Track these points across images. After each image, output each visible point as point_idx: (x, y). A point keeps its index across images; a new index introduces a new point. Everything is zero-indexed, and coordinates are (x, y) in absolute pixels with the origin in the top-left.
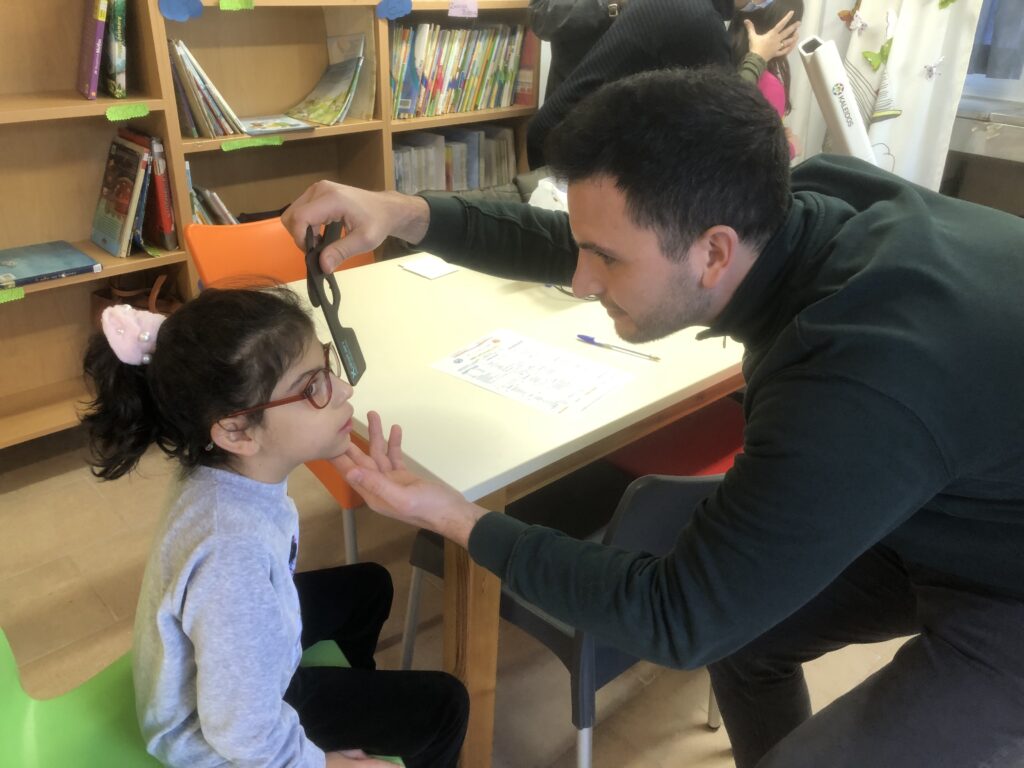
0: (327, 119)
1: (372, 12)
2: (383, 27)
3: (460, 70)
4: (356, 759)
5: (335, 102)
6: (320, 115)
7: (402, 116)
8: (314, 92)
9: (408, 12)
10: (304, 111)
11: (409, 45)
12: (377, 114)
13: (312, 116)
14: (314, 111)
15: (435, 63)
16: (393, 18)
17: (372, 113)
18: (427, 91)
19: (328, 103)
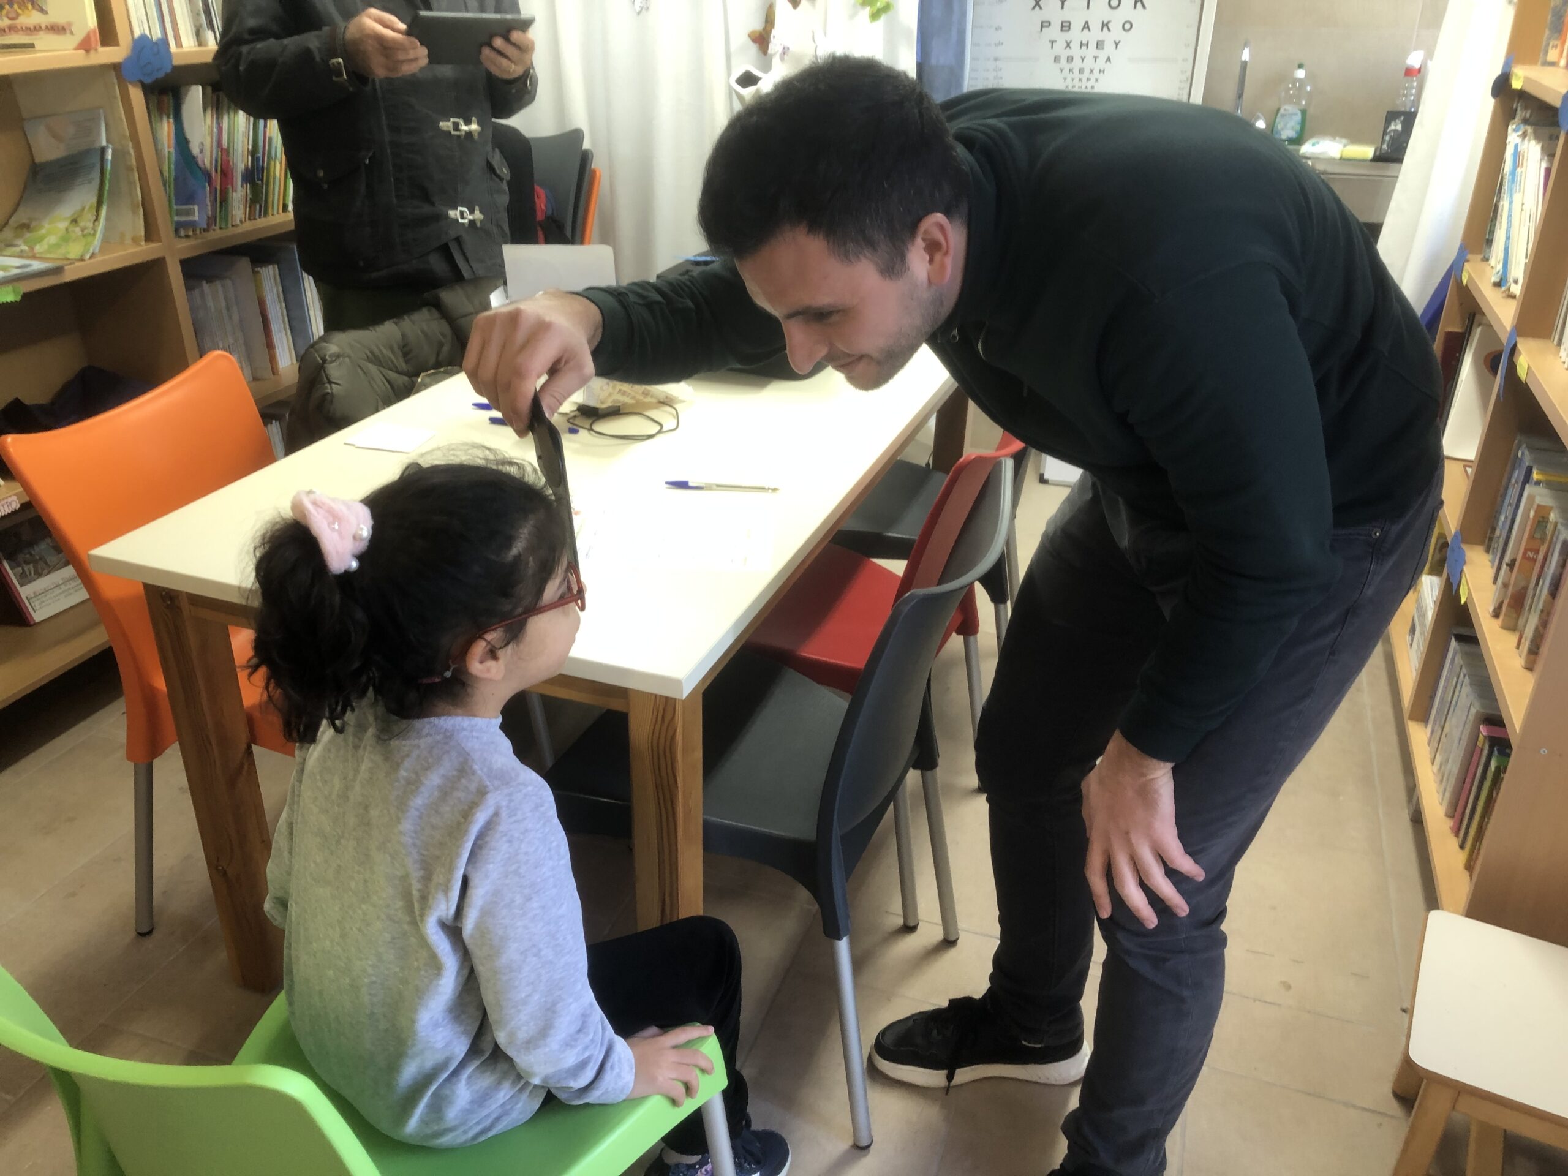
0: (74, 250)
1: (113, 73)
2: (137, 96)
3: (253, 153)
4: (654, 1036)
5: (74, 221)
6: (57, 246)
7: (182, 233)
8: (21, 209)
9: (169, 70)
10: (19, 242)
11: (171, 120)
12: (150, 233)
13: (38, 248)
14: (41, 239)
15: (215, 144)
16: (148, 80)
17: (143, 233)
18: (213, 191)
19: (62, 225)
